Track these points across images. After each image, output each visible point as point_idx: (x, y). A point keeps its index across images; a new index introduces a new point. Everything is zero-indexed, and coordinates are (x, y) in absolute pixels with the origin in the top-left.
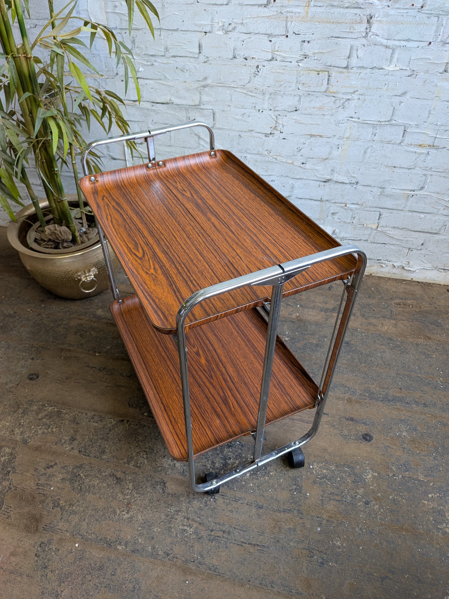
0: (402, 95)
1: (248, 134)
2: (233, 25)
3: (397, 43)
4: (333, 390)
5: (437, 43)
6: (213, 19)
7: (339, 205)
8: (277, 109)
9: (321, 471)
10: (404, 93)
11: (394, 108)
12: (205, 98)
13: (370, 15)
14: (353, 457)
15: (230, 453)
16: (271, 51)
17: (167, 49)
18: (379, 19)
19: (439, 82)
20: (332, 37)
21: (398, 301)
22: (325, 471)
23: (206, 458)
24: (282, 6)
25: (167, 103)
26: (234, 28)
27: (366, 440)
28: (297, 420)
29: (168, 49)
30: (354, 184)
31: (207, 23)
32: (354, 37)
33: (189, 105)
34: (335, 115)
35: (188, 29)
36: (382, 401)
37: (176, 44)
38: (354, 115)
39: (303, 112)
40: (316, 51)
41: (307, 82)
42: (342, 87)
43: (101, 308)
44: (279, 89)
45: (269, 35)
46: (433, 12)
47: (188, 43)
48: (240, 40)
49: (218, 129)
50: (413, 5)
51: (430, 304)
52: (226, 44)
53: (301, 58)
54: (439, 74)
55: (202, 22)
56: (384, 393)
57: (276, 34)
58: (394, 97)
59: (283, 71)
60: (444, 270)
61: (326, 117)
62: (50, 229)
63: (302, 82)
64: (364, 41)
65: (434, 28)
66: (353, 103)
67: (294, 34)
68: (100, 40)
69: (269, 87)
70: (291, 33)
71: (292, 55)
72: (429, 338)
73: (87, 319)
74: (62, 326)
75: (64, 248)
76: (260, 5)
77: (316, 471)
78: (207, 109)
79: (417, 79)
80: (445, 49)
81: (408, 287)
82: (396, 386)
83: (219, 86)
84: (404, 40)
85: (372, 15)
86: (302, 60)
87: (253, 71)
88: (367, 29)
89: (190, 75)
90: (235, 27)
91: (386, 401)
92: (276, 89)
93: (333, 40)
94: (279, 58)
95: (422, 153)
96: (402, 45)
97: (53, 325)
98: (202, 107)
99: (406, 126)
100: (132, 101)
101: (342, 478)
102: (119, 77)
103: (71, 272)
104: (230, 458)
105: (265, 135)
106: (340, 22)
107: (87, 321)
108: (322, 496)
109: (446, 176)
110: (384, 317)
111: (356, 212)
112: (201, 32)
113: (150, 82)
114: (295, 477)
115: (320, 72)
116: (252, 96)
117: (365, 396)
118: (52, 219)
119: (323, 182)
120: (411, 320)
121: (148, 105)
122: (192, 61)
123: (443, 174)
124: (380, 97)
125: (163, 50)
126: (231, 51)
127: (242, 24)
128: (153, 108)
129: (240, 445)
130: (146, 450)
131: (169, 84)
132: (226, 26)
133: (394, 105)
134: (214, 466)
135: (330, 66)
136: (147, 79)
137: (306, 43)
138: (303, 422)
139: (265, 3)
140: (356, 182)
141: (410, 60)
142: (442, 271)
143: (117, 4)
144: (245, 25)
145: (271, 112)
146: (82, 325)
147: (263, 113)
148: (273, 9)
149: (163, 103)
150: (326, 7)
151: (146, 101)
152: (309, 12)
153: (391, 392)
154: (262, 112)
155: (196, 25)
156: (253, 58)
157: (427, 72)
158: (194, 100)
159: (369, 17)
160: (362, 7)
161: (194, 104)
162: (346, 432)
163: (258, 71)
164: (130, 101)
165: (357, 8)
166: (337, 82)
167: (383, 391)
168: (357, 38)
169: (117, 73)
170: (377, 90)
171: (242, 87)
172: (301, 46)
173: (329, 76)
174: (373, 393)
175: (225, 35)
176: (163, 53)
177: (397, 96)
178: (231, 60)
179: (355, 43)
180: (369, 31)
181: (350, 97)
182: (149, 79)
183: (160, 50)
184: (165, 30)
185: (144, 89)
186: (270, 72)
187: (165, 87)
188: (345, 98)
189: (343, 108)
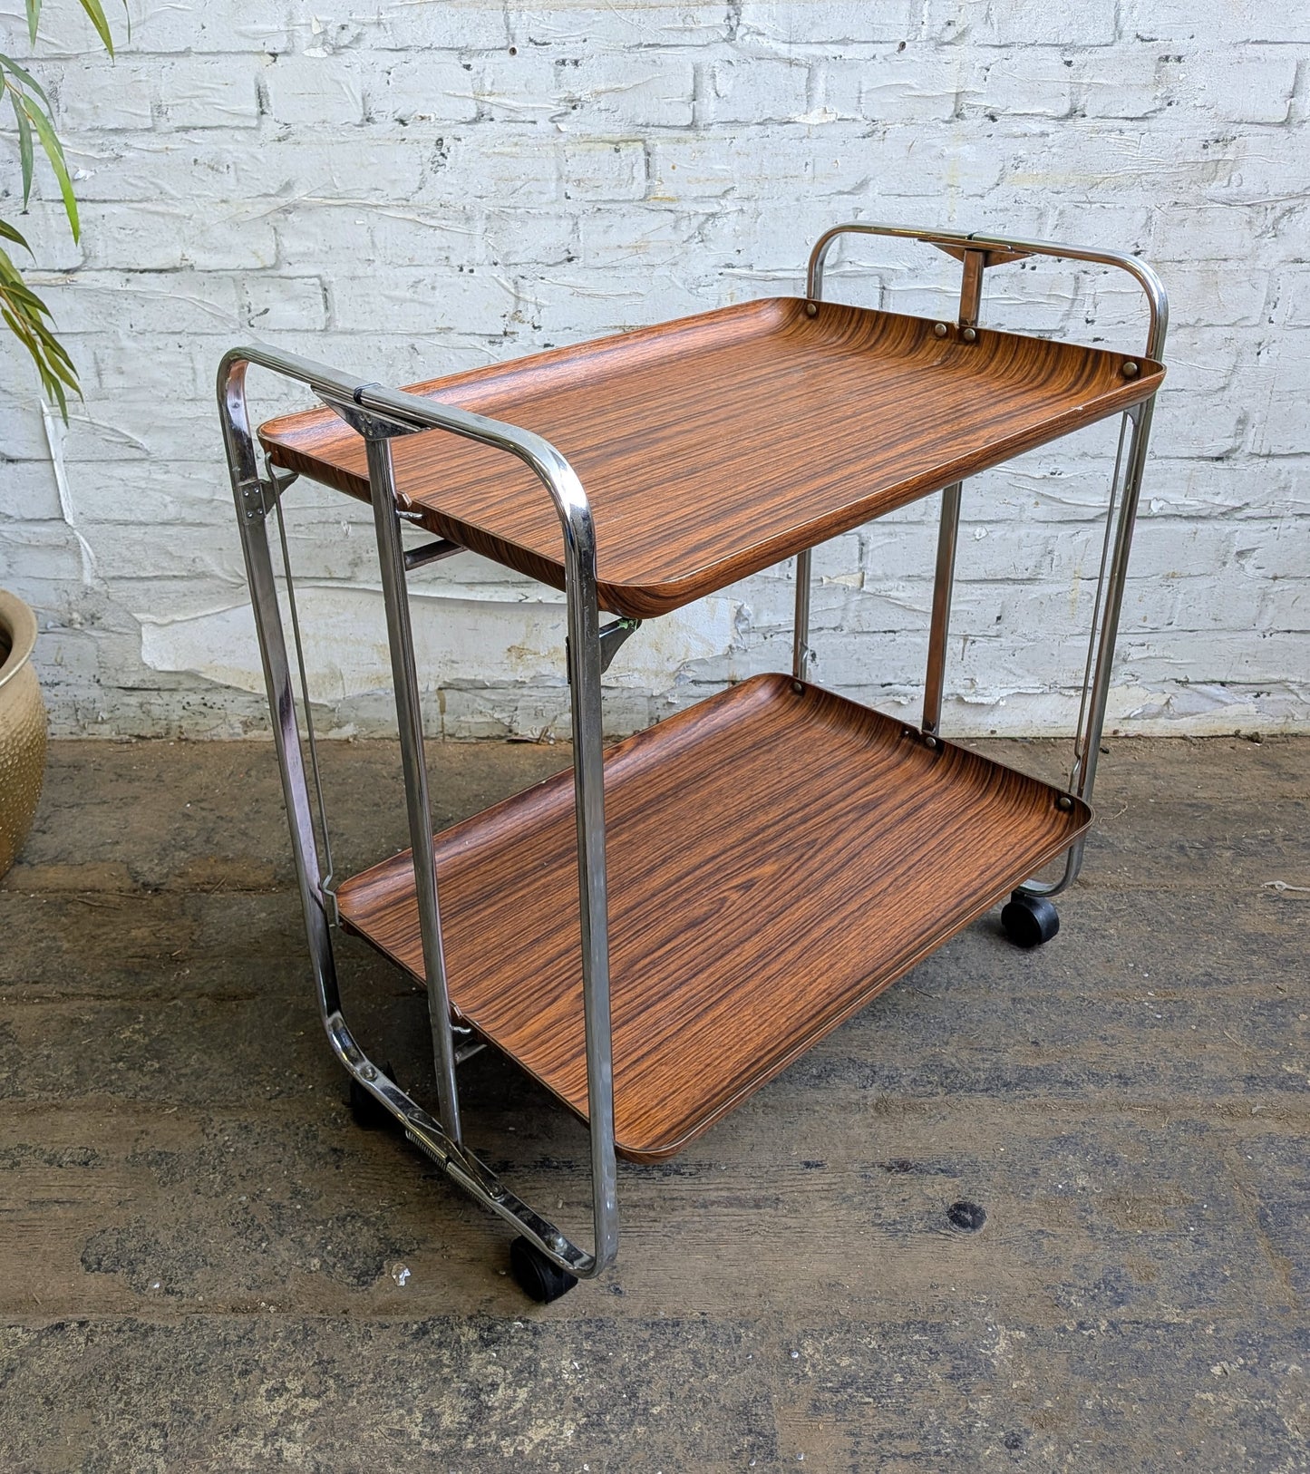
0: (855, 189)
1: (437, 341)
2: (354, 30)
3: (818, 51)
4: (823, 1085)
5: (919, 45)
6: (291, 16)
8: (513, 262)
9: (833, 1362)
10: (862, 185)
12: (291, 245)
14: (932, 1293)
15: (491, 1369)
16: (472, 95)
17: (159, 110)
19: (948, 146)
20: (639, 45)
22: (845, 1362)
23: (401, 1405)
25: (175, 270)
26: (358, 38)
27: (963, 1224)
28: (718, 1203)
29: (164, 109)
31: (275, 27)
32: (700, 43)
33: (245, 269)
34: (681, 264)
35: (219, 49)
36: (987, 1090)
37: (189, 94)
38: (736, 260)
39: (591, 261)
40: (602, 87)
41: (589, 175)
42: (689, 182)
44: (511, 202)
45: (462, 52)
47: (222, 87)
48: (378, 69)
49: (343, 333)
52: (338, 83)
53: (562, 109)
54: (942, 126)
55: (261, 27)
56: (987, 1065)
57: (480, 46)
58: (837, 197)
59: (514, 150)
60: (1077, 688)
61: (658, 272)
63: (574, 177)
64: (728, 51)
66: (727, 226)
67: (531, 45)
69: (481, 197)
70: (524, 41)
71: (535, 101)
72: (1085, 884)
77: (813, 1366)
78: (303, 277)
79: (887, 142)
80: (945, 57)
82: (1020, 1038)
83: (330, 206)
84: (832, 42)
86: (566, 114)
87: (427, 154)
88: (729, 18)
89: (238, 180)
90: (359, 34)
91: (999, 1090)
92: (501, 202)
93: (643, 55)
94: (498, 114)
96: (830, 56)
98: (286, 271)
99: (885, 277)
101: (908, 1371)
102: (11, 202)
104: (494, 1386)
105: (488, 339)
106: (654, 4)
108: (853, 1453)
112: (261, 53)
113: (115, 208)
114: (745, 1405)
115: (622, 145)
116: (435, 228)
117: (930, 1083)
122: (239, 138)
124: (798, 200)
125: (149, 113)
126: (356, 103)
127: (379, 24)
128: (130, 287)
129: (527, 1329)
130: (161, 1419)
131: (177, 211)
133: (840, 219)
134: (436, 1427)
135: (647, 126)
136: (105, 201)
137: (569, 68)
138: (740, 1203)
141: (861, 92)
142: (1072, 692)
144: (388, 26)
145: (496, 271)
147: (475, 274)
149: (161, 271)
151: (106, 269)
153: (1007, 1058)
154: (472, 271)
155: (242, 34)
156: (423, 118)
157: (910, 121)
158: (260, 253)
161: (259, 266)
162: (891, 1213)
163: (443, 155)
164: (55, 271)
166: (674, 168)
167: (983, 1060)
168: (709, 44)
169: (6, 192)
170: (786, 183)
171: (400, 202)
172: (557, 75)
173: (649, 154)
174: (952, 1071)
175: (333, 58)
176: (150, 121)
177: (843, 193)
178: (360, 129)
179: (705, 57)
180: (736, 23)
181: (716, 208)
182: (111, 201)
183: (138, 112)
184: (151, 56)
185: (96, 233)
186: (477, 154)
187: (162, 220)
188: (701, 211)
189: (702, 241)
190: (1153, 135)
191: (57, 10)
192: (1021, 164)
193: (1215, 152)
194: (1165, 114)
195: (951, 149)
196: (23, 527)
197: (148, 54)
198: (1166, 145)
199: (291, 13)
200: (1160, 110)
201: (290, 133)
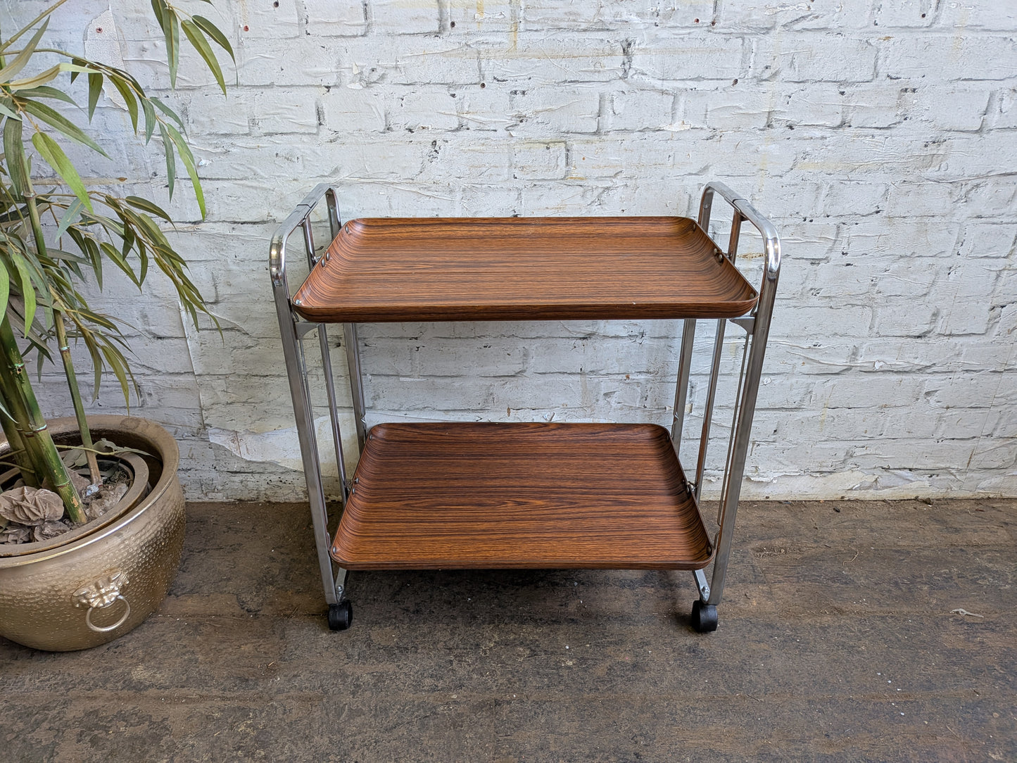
0: (700, 171)
2: (380, 72)
3: (680, 85)
5: (746, 81)
6: (339, 62)
7: (615, 377)
10: (705, 169)
11: (690, 196)
13: (627, 40)
16: (456, 113)
17: (253, 122)
18: (643, 46)
19: (761, 145)
20: (565, 81)
21: (757, 544)
24: (468, 34)
25: (263, 222)
26: (383, 77)
29: (257, 121)
30: (637, 336)
31: (329, 70)
32: (604, 80)
35: (292, 83)
37: (272, 112)
38: (621, 214)
40: (540, 108)
41: (529, 164)
42: (593, 168)
43: (143, 661)
44: (479, 181)
45: (449, 85)
46: (733, 30)
47: (294, 108)
50: (698, 21)
51: (815, 541)
52: (370, 105)
53: (513, 122)
54: (758, 132)
55: (319, 69)
57: (462, 82)
58: (688, 177)
59: (482, 148)
60: (821, 472)
62: (10, 500)
63: (519, 165)
64: (622, 85)
65: (739, 56)
66: (616, 195)
67: (495, 81)
68: (116, 112)
69: (459, 178)
70: (491, 79)
71: (496, 117)
72: (841, 612)
73: (108, 694)
74: (45, 725)
75: (47, 536)
76: (426, 34)
79: (723, 142)
80: (763, 89)
81: (765, 514)
82: (817, 731)
83: (363, 183)
84: (690, 80)
85: (630, 40)
86: (516, 125)
87: (426, 151)
88: (624, 64)
89: (304, 166)
90: (383, 74)
92: (473, 181)
93: (568, 87)
94: (472, 125)
95: (751, 270)
96: (688, 88)
97: (21, 725)
99: (717, 225)
100: (190, 222)
102: (159, 178)
103: (64, 591)
106: (576, 55)
107: (109, 700)
109: (797, 305)
110: (744, 581)
111: (649, 386)
112: (319, 86)
113: (226, 184)
115: (551, 145)
116: (430, 197)
118: (18, 476)
119: (581, 338)
120: (795, 579)
121: (224, 229)
122: (305, 140)
123: (792, 303)
124: (662, 179)
125: (247, 124)
126: (381, 118)
127: (396, 68)
128: (234, 233)
131: (264, 186)
132: (366, 72)
133: (689, 191)
135: (568, 133)
136: (218, 179)
137: (519, 96)
139: (437, 29)
140: (640, 333)
141: (707, 111)
142: (818, 475)
143: (146, 46)
144: (402, 69)
146: (95, 712)
148: (452, 39)
149: (254, 223)
150: (548, 30)
151: (219, 222)
152: (519, 41)
155: (307, 74)
156: (424, 128)
157: (738, 129)
158: (318, 211)
159: (625, 45)
160: (611, 28)
161: (317, 219)
163: (436, 151)
164: (186, 223)
165: (603, 30)
166: (584, 159)
167: (796, 749)
168: (610, 81)
169: (155, 173)
170: (655, 168)
171: (408, 181)
172: (511, 101)
173: (568, 150)
174: (777, 758)
175: (366, 90)
176: (247, 129)
177: (692, 174)
178: (383, 135)
179: (607, 89)
180: (628, 67)
181: (609, 184)
182: (222, 179)
183: (240, 123)
184: (247, 88)
185: (213, 199)
186: (458, 151)
187: (255, 191)
188: (600, 186)
189: (600, 204)
190: (894, 138)
191: (187, 58)
192: (807, 157)
193: (932, 149)
194: (902, 125)
195: (763, 147)
196: (168, 378)
197: (246, 86)
198: (901, 144)
199: (339, 61)
200: (899, 123)
201: (338, 137)
